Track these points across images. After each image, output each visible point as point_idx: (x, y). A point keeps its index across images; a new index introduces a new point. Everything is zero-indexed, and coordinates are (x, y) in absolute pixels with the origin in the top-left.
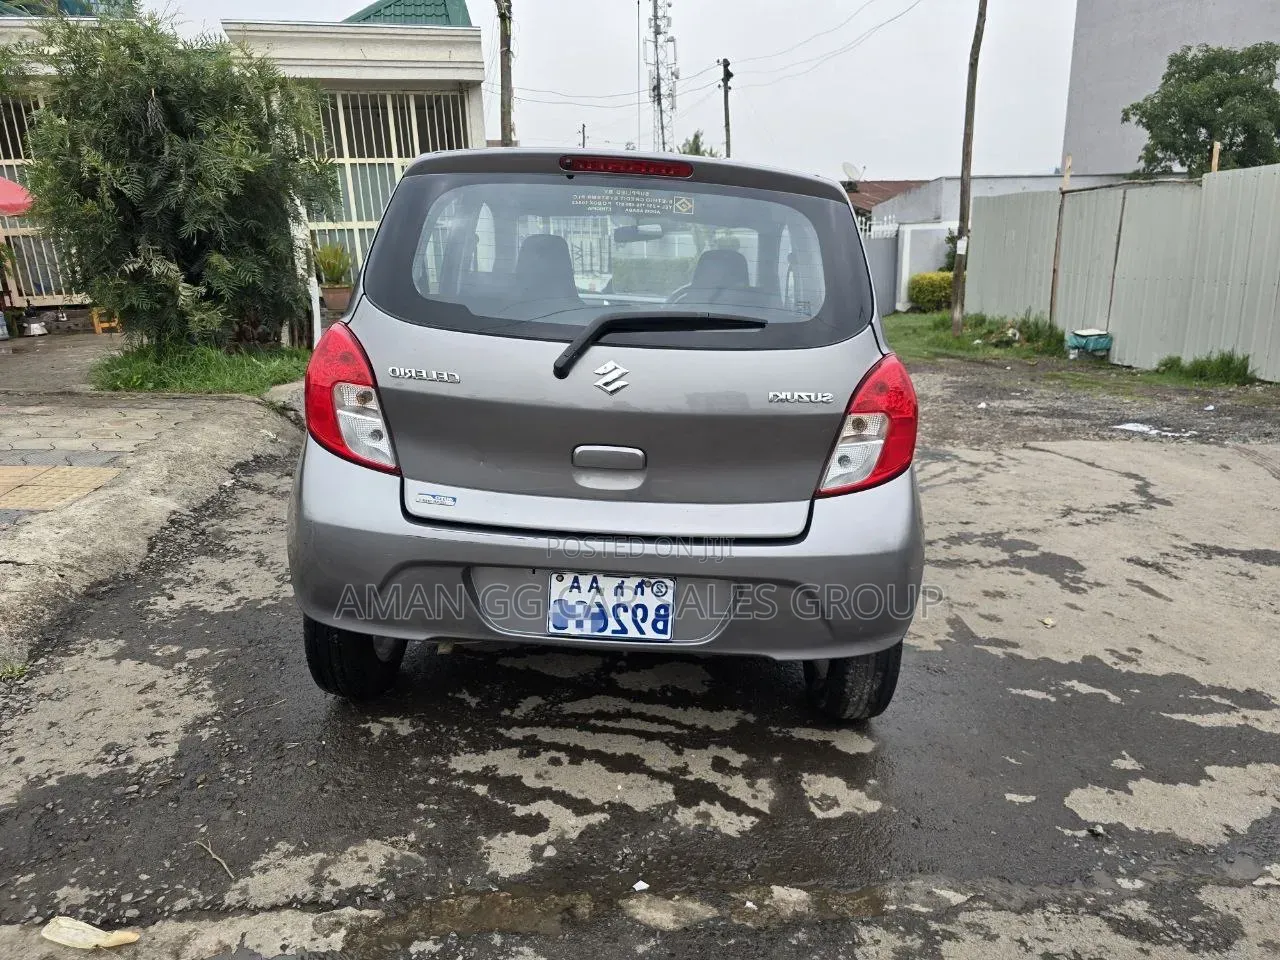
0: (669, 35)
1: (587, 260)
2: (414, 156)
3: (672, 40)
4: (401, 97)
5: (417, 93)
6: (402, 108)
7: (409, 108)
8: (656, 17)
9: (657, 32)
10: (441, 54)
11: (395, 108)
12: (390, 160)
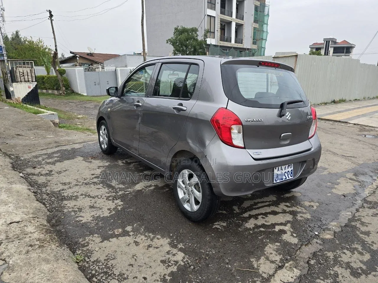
1: (26, 77)
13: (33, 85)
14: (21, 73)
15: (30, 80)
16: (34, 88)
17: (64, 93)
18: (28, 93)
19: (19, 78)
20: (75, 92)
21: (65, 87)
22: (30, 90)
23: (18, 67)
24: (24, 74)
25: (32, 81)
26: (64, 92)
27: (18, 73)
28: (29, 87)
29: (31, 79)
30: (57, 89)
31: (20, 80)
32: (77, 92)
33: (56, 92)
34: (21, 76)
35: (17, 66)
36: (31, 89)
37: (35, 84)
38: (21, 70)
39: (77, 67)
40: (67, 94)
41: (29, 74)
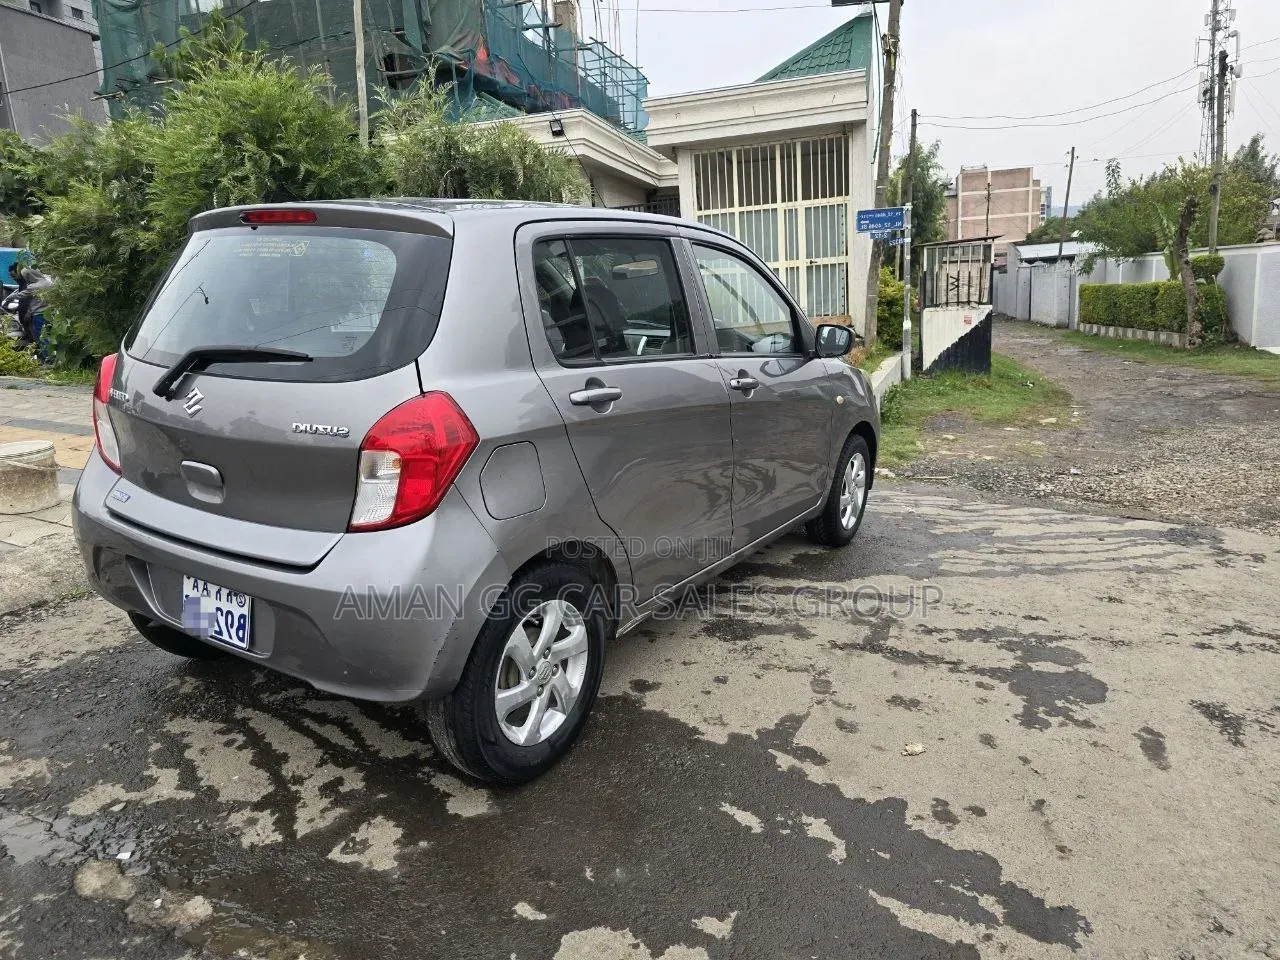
0: (1231, 30)
1: (964, 290)
2: (796, 200)
3: (1235, 34)
4: (789, 146)
5: (803, 140)
6: (789, 157)
7: (795, 157)
8: (1215, 12)
9: (1215, 29)
10: (826, 99)
11: (782, 157)
12: (774, 206)
13: (977, 316)
14: (951, 280)
15: (975, 298)
16: (981, 322)
17: (1194, 344)
18: (961, 339)
19: (943, 293)
20: (1240, 338)
21: (1201, 321)
22: (968, 329)
23: (945, 262)
24: (961, 283)
25: (980, 303)
26: (1195, 338)
27: (944, 278)
28: (968, 321)
29: (977, 297)
30: (1181, 330)
31: (944, 300)
32: (1247, 339)
33: (1176, 339)
34: (950, 287)
35: (944, 259)
36: (973, 326)
37: (987, 312)
38: (952, 270)
39: (1265, 243)
40: (1200, 346)
41: (975, 282)
